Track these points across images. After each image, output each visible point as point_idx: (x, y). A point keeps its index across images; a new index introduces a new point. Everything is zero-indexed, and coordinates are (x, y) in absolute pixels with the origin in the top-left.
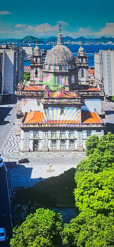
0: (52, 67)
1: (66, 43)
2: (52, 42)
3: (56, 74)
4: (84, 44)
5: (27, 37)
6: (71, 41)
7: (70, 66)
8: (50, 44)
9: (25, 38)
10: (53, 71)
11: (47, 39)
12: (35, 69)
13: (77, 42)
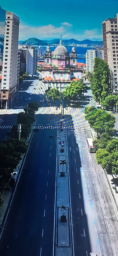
0: (57, 56)
1: (71, 46)
2: (56, 45)
3: (59, 59)
4: (90, 47)
5: (30, 39)
6: (76, 44)
7: (66, 56)
8: (54, 46)
9: (28, 40)
10: (57, 58)
11: (51, 41)
12: (47, 58)
13: (82, 45)
